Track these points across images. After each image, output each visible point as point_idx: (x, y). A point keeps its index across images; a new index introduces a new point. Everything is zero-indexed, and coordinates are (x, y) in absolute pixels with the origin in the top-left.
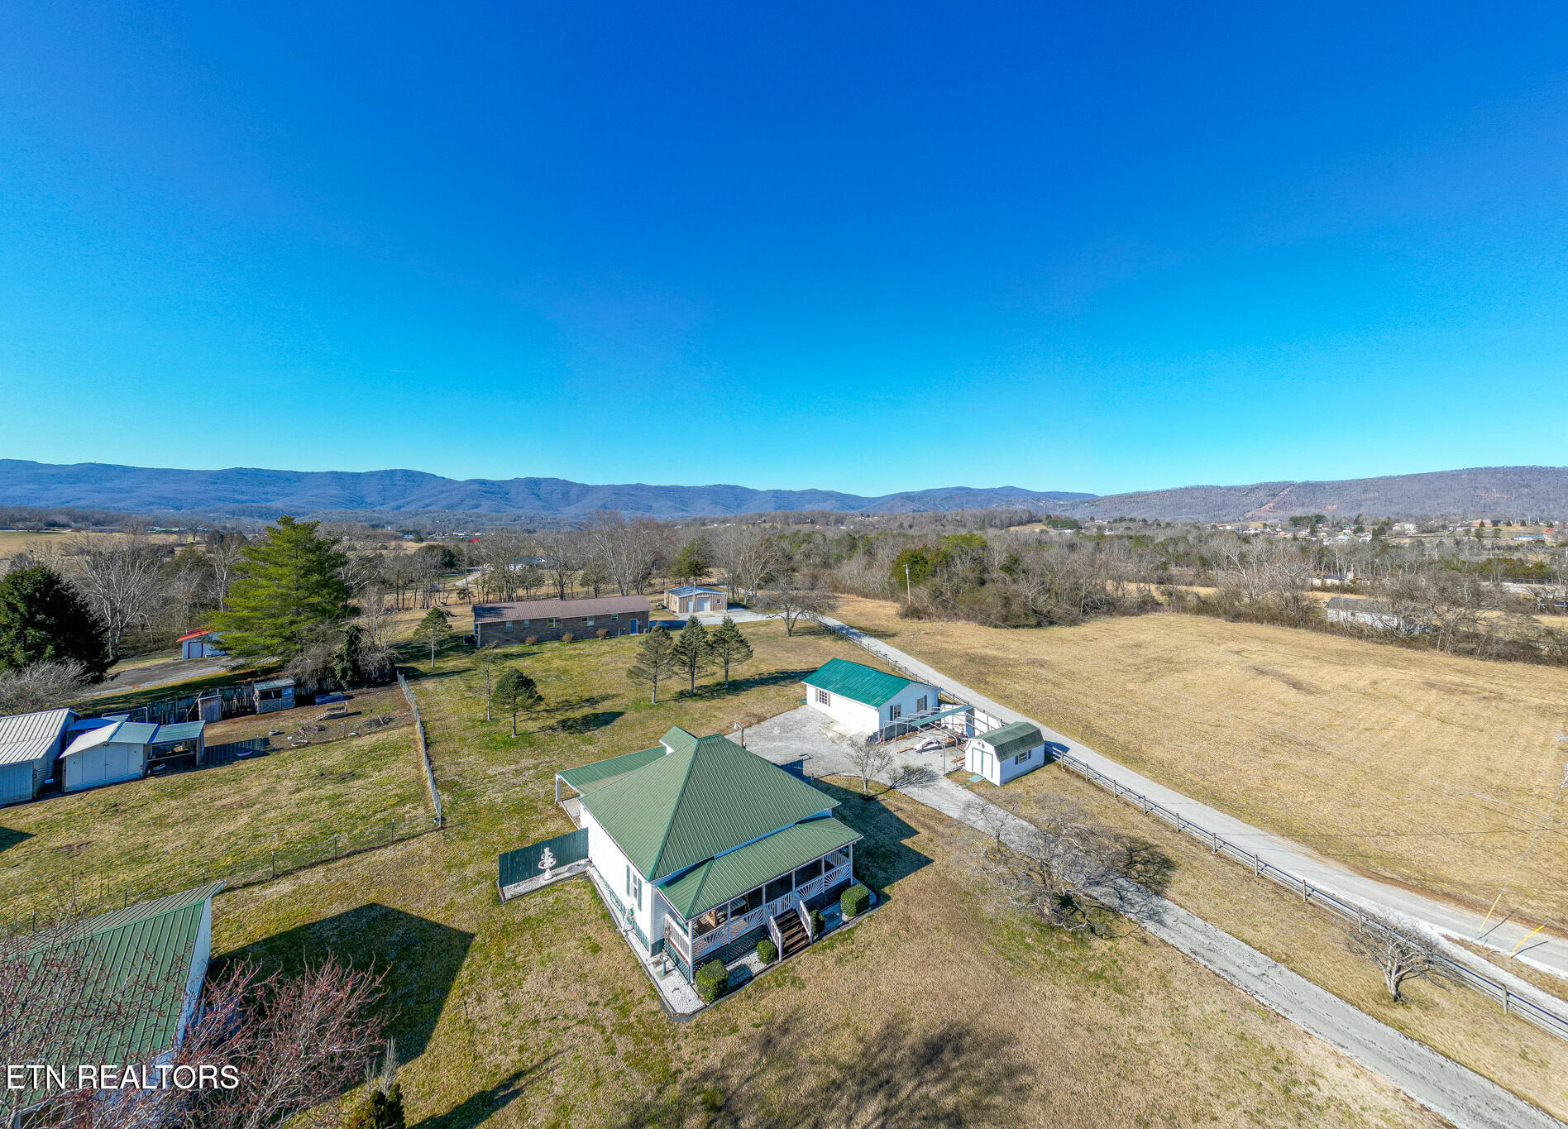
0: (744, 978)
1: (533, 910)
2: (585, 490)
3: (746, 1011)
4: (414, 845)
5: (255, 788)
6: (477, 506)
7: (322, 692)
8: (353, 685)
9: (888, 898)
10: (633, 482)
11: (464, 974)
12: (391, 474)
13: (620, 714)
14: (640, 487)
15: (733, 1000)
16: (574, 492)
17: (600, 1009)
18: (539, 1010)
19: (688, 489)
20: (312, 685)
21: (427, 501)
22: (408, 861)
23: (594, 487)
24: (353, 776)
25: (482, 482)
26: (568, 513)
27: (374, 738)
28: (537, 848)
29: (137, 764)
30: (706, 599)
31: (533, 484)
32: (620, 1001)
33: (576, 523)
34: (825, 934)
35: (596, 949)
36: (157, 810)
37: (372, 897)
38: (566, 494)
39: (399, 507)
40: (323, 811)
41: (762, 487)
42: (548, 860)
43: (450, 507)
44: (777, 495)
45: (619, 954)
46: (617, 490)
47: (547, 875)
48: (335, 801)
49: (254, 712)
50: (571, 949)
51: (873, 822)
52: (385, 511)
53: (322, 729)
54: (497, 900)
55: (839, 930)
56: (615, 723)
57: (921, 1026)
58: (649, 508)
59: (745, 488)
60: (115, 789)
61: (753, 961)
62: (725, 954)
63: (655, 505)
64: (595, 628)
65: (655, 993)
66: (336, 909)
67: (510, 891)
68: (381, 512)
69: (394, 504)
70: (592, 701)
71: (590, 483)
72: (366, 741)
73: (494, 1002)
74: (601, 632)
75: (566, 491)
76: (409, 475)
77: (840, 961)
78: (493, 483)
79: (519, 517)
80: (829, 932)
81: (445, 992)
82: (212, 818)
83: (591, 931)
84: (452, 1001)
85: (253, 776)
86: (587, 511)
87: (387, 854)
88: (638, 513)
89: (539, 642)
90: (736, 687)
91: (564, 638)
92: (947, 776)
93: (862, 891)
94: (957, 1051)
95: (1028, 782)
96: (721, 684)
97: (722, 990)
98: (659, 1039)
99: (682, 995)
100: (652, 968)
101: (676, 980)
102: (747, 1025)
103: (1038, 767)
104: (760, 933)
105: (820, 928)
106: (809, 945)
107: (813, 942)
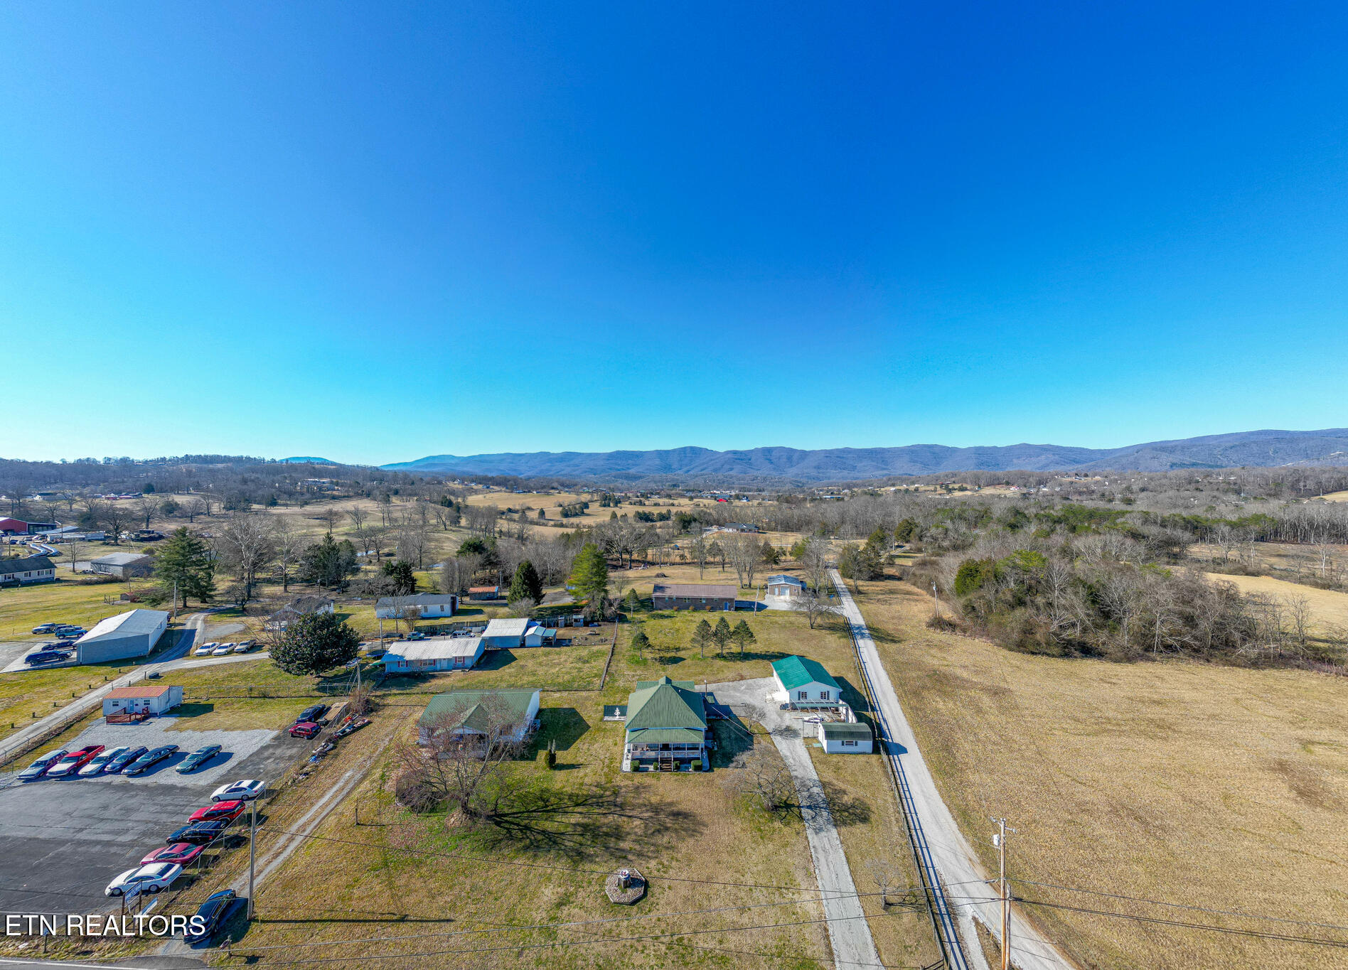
0: (646, 770)
1: (609, 726)
2: (804, 454)
3: (639, 778)
4: (591, 693)
5: (563, 658)
6: (731, 469)
7: (592, 621)
8: (603, 620)
9: (715, 771)
10: (840, 445)
11: (584, 736)
12: (684, 449)
13: (684, 659)
14: (847, 451)
15: (638, 774)
16: (795, 457)
17: (607, 759)
18: (594, 753)
19: (888, 450)
20: (589, 619)
21: (702, 467)
22: (587, 698)
23: (810, 452)
24: (587, 662)
25: (735, 452)
26: (791, 473)
27: (600, 647)
28: (615, 707)
29: (539, 642)
30: (786, 588)
31: (767, 451)
32: (612, 760)
33: (796, 481)
34: (679, 771)
35: (616, 744)
36: (541, 659)
37: (574, 706)
38: (790, 459)
39: (689, 471)
40: (575, 672)
41: (963, 445)
42: (617, 712)
43: (715, 470)
44: (979, 451)
45: (620, 748)
46: (828, 454)
47: (618, 717)
48: (580, 670)
49: (572, 626)
50: (610, 742)
52: (680, 475)
53: (586, 639)
54: (602, 720)
55: (685, 772)
56: (680, 664)
57: (682, 807)
58: (854, 468)
59: (945, 447)
60: (535, 649)
61: (651, 768)
62: (642, 761)
63: (859, 465)
64: (706, 604)
65: (621, 763)
66: (566, 706)
67: (606, 718)
68: (678, 475)
69: (685, 469)
70: (678, 649)
71: (807, 449)
72: (595, 648)
73: (586, 746)
74: (708, 607)
75: (792, 456)
76: (693, 449)
77: (677, 780)
78: (741, 453)
79: (757, 477)
80: (681, 771)
81: (577, 739)
82: (551, 666)
83: (618, 739)
84: (578, 741)
85: (563, 654)
86: (805, 471)
87: (584, 694)
88: (845, 473)
89: (678, 610)
90: (746, 657)
91: (690, 609)
92: (804, 738)
93: (698, 763)
94: (685, 818)
95: (847, 758)
96: (740, 653)
97: (636, 769)
98: (615, 773)
99: (627, 765)
100: (625, 756)
101: (629, 762)
102: (636, 781)
103: (864, 753)
104: (656, 760)
105: (678, 768)
106: (671, 771)
107: (673, 771)
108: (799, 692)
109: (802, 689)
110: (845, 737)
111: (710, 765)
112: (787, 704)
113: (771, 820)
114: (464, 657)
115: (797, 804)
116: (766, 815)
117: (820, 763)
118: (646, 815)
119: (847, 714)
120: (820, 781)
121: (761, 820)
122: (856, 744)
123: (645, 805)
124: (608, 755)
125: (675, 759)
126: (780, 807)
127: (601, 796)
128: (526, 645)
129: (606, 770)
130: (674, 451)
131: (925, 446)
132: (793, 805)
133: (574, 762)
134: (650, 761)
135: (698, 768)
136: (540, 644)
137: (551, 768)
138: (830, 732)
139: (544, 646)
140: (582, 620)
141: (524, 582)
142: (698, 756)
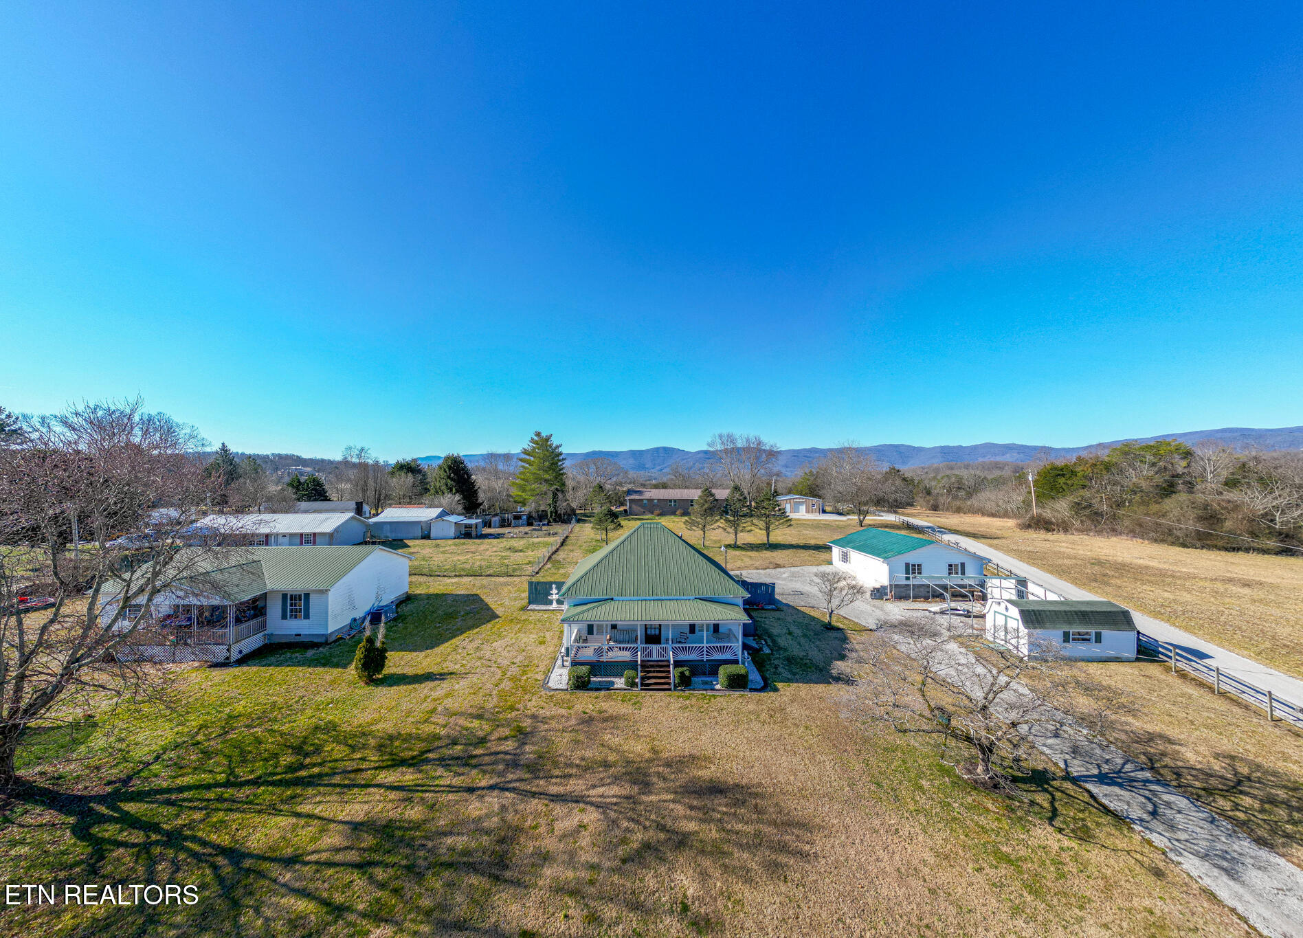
0: (606, 687)
1: (534, 617)
3: (587, 703)
4: (514, 579)
5: (482, 547)
7: (539, 520)
8: (555, 521)
9: (776, 690)
10: (807, 448)
11: (476, 630)
14: (813, 450)
15: (585, 695)
17: (513, 666)
18: (488, 655)
22: (505, 585)
24: (519, 551)
27: (542, 539)
30: (801, 503)
32: (528, 668)
34: (690, 690)
35: (542, 643)
37: (478, 592)
39: (661, 469)
40: (495, 560)
42: (554, 594)
45: (551, 649)
47: (554, 605)
48: (504, 558)
50: (531, 639)
51: (818, 643)
53: (526, 534)
54: (522, 608)
55: (704, 692)
60: (443, 540)
61: (620, 683)
62: (597, 669)
65: (546, 672)
66: (461, 592)
67: (532, 607)
72: (538, 540)
73: (475, 644)
77: (684, 708)
80: (694, 690)
81: (462, 634)
82: (460, 554)
83: (548, 635)
84: (461, 637)
85: (486, 544)
87: (502, 579)
89: (661, 514)
90: (775, 547)
91: (678, 513)
93: (739, 669)
94: (737, 803)
97: (581, 684)
98: (525, 691)
99: (560, 677)
100: (559, 662)
101: (565, 672)
102: (579, 707)
103: (1117, 660)
104: (632, 665)
105: (685, 682)
106: (670, 690)
107: (675, 690)
108: (907, 565)
109: (913, 557)
110: (1070, 623)
111: (765, 679)
112: (884, 588)
114: (315, 534)
115: (1055, 770)
118: (613, 791)
122: (1098, 639)
123: (606, 765)
124: (520, 658)
125: (678, 664)
127: (482, 741)
128: (432, 535)
129: (506, 685)
130: (647, 451)
131: (891, 445)
133: (435, 670)
134: (615, 668)
135: (738, 683)
136: (452, 535)
137: (371, 682)
138: (1033, 611)
139: (458, 538)
140: (525, 517)
141: (449, 477)
142: (733, 658)
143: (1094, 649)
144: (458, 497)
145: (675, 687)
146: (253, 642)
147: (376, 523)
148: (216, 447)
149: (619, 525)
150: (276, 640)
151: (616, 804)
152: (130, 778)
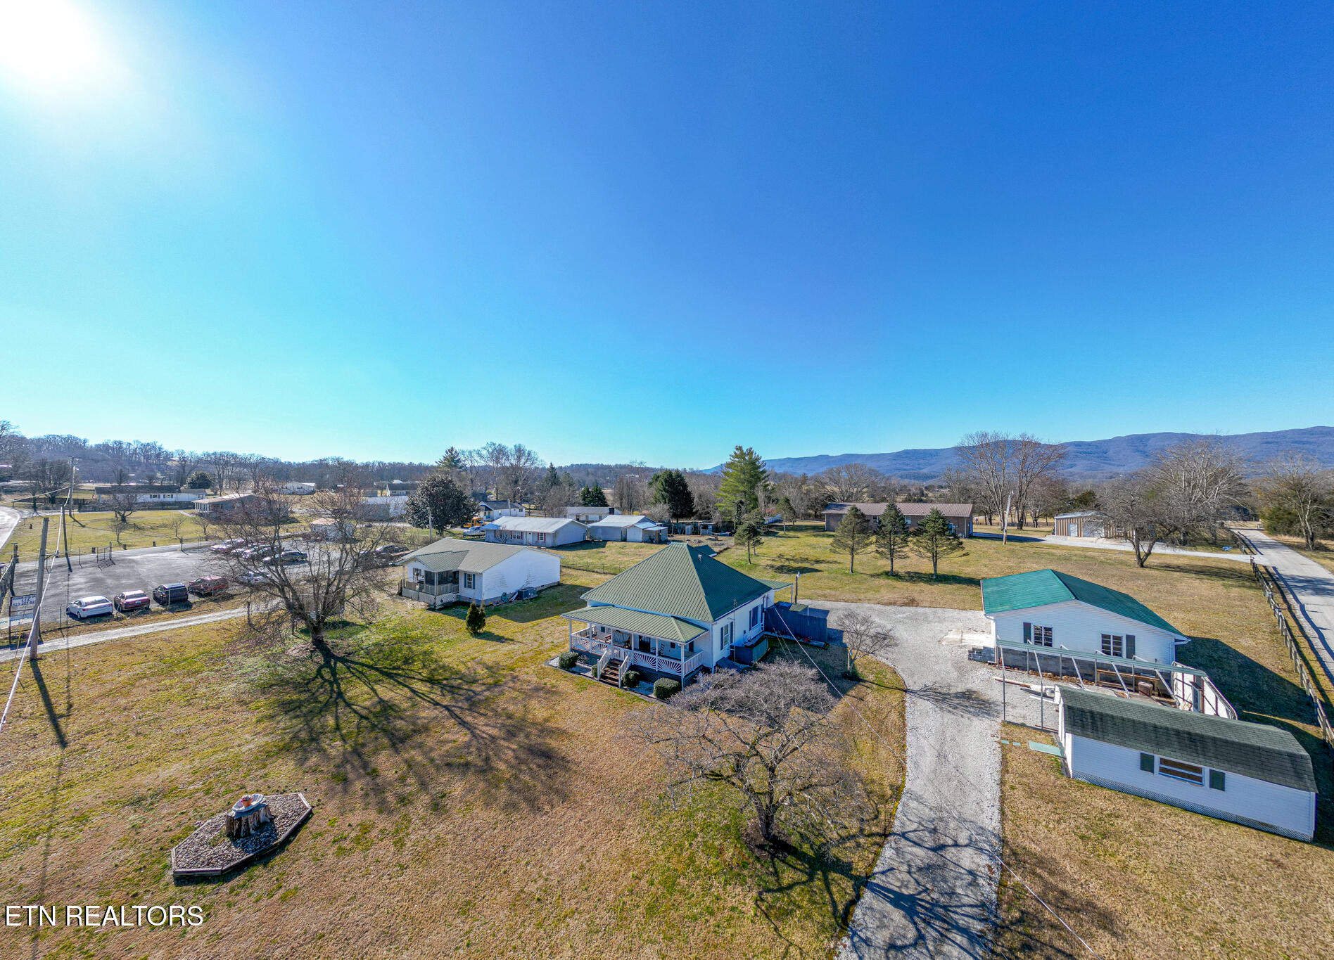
13: (819, 571)
20: (720, 526)
34: (632, 691)
55: (639, 695)
80: (635, 692)
90: (943, 579)
92: (1007, 723)
95: (1158, 813)
96: (932, 575)
97: (565, 665)
105: (631, 684)
106: (617, 686)
107: (621, 687)
108: (1027, 627)
109: (1039, 618)
110: (1159, 745)
112: (988, 650)
113: (734, 874)
114: (545, 534)
115: (860, 868)
116: (729, 853)
117: (1030, 793)
119: (1198, 700)
120: (1003, 841)
121: (701, 859)
122: (1218, 782)
125: (635, 668)
126: (794, 851)
128: (626, 538)
129: (529, 655)
132: (845, 869)
133: (509, 635)
136: (641, 539)
137: (476, 634)
138: (1092, 712)
139: (645, 542)
140: (711, 527)
141: (664, 489)
142: (678, 674)
143: (1201, 795)
144: (667, 507)
145: (622, 685)
146: (449, 597)
147: (593, 527)
148: (548, 466)
149: (758, 541)
150: (462, 600)
151: (483, 738)
152: (349, 654)
